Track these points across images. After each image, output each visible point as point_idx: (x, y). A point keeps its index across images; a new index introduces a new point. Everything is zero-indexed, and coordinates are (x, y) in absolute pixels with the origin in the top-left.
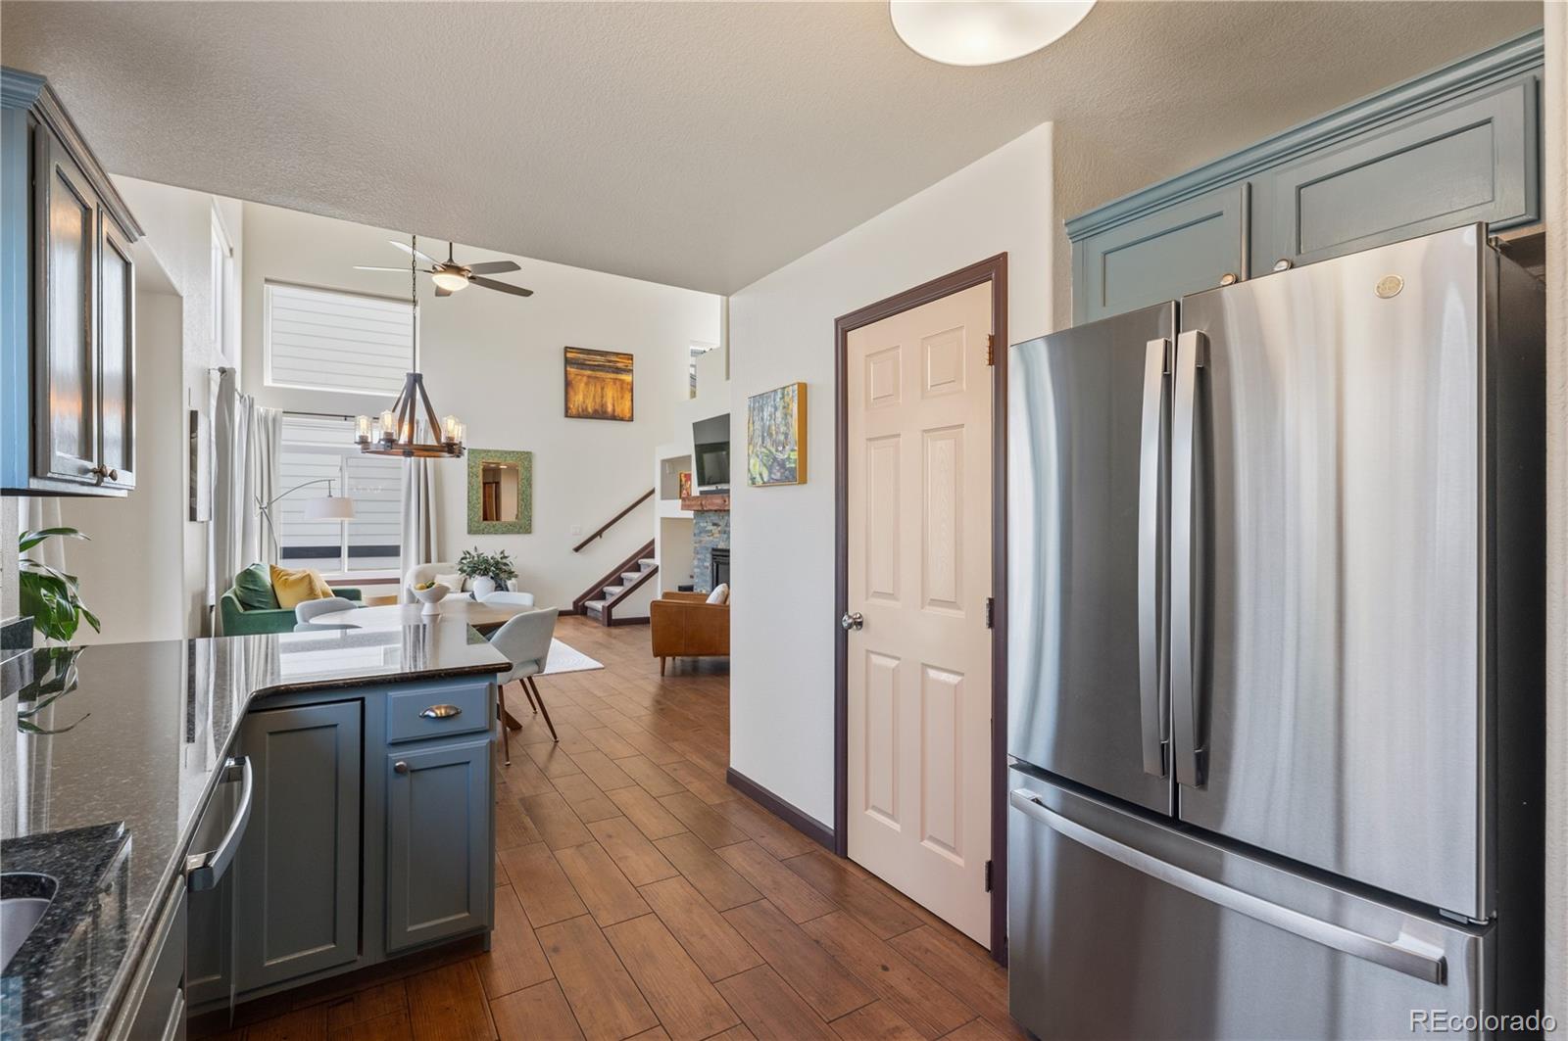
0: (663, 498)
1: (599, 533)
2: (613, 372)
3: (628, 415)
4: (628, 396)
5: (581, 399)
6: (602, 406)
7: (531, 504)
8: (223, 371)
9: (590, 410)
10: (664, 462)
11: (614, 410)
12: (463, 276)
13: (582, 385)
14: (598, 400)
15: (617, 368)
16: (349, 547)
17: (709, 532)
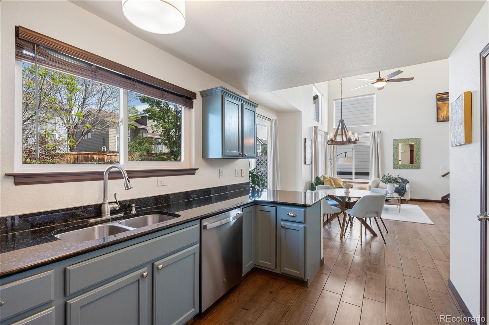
7: (420, 158)
8: (315, 127)
12: (384, 81)
16: (355, 172)
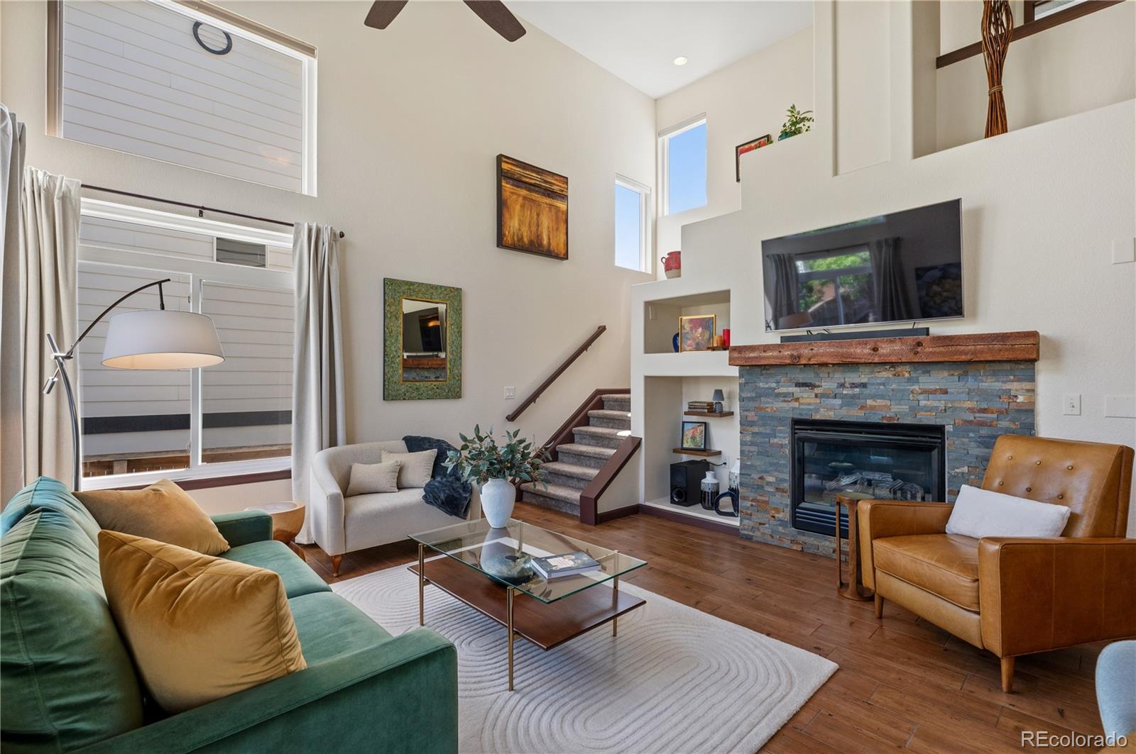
0: (656, 350)
2: (549, 196)
3: (563, 251)
4: (562, 227)
5: (517, 225)
6: (538, 236)
7: (460, 358)
9: (526, 240)
10: (648, 304)
11: (549, 244)
13: (518, 207)
14: (534, 229)
15: (554, 193)
17: (785, 395)
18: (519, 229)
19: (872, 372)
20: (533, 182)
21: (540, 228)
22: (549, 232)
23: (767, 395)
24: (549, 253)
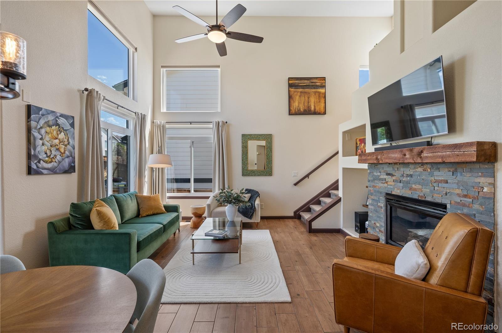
0: (344, 155)
1: (307, 176)
2: (314, 88)
3: (323, 111)
4: (323, 101)
5: (297, 104)
6: (308, 107)
7: (271, 161)
9: (302, 110)
10: (344, 133)
11: (315, 109)
12: (223, 32)
13: (297, 97)
14: (306, 104)
15: (317, 86)
16: (194, 179)
17: (382, 180)
18: (299, 106)
19: (415, 168)
20: (305, 84)
21: (309, 104)
22: (315, 104)
23: (377, 179)
24: (315, 113)
